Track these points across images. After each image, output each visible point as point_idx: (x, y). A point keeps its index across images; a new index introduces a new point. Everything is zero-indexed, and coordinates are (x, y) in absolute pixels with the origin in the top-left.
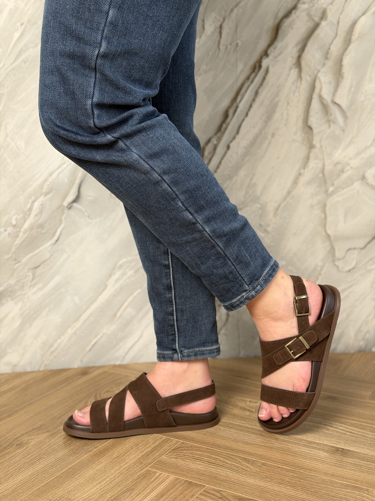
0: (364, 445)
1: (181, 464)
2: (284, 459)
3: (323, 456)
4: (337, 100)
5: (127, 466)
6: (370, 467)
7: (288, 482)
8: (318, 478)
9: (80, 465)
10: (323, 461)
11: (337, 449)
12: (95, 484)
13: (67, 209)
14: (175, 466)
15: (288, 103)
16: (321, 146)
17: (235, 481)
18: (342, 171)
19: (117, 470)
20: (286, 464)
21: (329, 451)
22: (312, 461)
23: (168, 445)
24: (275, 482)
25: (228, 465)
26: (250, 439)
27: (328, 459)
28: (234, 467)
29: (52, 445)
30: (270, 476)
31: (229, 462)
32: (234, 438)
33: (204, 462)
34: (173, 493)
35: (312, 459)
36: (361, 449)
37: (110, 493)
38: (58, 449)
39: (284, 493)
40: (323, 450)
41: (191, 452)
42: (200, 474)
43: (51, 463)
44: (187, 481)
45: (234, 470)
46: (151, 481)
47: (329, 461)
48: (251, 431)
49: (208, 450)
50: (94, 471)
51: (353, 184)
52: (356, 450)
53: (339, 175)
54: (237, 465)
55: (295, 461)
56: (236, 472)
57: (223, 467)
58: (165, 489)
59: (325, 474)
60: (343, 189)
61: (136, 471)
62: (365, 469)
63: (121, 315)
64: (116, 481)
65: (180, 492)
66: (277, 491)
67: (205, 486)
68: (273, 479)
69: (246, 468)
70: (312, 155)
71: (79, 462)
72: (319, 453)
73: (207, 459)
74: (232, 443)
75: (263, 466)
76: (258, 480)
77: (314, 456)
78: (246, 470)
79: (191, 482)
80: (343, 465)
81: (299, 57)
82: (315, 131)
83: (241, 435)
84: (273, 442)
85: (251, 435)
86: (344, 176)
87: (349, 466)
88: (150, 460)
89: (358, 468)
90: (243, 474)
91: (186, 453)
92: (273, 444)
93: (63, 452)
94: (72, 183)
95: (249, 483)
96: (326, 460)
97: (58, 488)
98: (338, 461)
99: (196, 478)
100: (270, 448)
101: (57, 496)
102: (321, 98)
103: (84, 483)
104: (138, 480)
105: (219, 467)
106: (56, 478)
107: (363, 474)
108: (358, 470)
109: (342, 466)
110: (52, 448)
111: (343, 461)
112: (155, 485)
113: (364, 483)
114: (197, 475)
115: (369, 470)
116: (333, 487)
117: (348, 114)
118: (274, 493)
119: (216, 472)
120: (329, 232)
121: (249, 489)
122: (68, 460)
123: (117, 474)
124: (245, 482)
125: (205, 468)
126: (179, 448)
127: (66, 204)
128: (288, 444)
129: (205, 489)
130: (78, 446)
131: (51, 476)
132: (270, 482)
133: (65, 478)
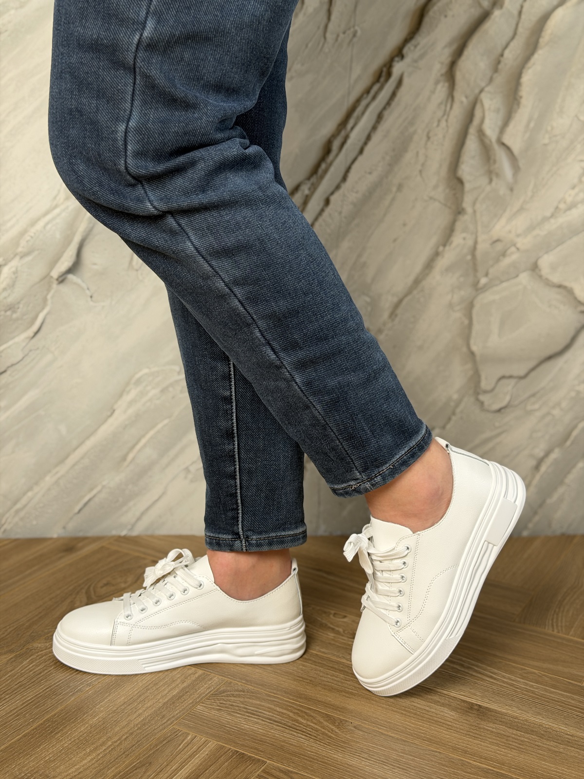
0: (513, 700)
1: (226, 721)
2: (390, 719)
3: (450, 717)
4: (506, 140)
5: (140, 720)
6: (522, 741)
7: (397, 761)
8: (442, 756)
9: (64, 716)
10: (450, 726)
11: (471, 706)
12: (88, 750)
13: (55, 282)
14: (217, 723)
15: (428, 138)
16: (475, 212)
17: (313, 755)
18: (504, 254)
19: (124, 727)
20: (392, 729)
21: (458, 708)
22: (432, 724)
23: (206, 686)
24: (376, 759)
25: (302, 726)
26: (335, 682)
27: (457, 723)
28: (311, 730)
29: (17, 676)
30: (367, 749)
31: (303, 721)
32: (310, 679)
33: (264, 719)
34: (214, 772)
35: (432, 721)
36: (507, 707)
37: (113, 768)
38: (28, 684)
40: (449, 706)
41: (242, 700)
42: (259, 740)
43: (15, 709)
44: (238, 752)
45: (311, 735)
46: (179, 749)
47: (458, 726)
48: (336, 667)
49: (269, 698)
50: (87, 727)
51: (517, 276)
52: (499, 710)
53: (497, 260)
54: (316, 726)
55: (407, 725)
56: (314, 739)
57: (293, 730)
58: (201, 764)
59: (453, 749)
60: (502, 282)
61: (155, 729)
62: (514, 744)
63: (134, 459)
64: (122, 746)
65: (225, 770)
67: (266, 762)
68: (372, 755)
69: (330, 734)
70: (459, 225)
71: (62, 710)
72: (442, 712)
73: (268, 713)
74: (307, 687)
75: (357, 731)
76: (349, 755)
77: (435, 716)
78: (330, 737)
79: (243, 754)
80: (480, 735)
81: (453, 65)
82: (468, 186)
83: (321, 674)
85: (337, 674)
86: (506, 261)
87: (489, 736)
88: (176, 712)
89: (504, 740)
90: (326, 744)
91: (234, 702)
93: (36, 689)
94: (67, 241)
95: (336, 761)
96: (454, 725)
97: (29, 756)
98: (472, 728)
99: (252, 748)
101: (27, 770)
102: (481, 133)
103: (70, 748)
104: (158, 747)
105: (286, 728)
106: (24, 736)
107: (512, 753)
108: (504, 745)
109: (478, 736)
110: (18, 682)
111: (480, 728)
112: (185, 757)
113: (514, 768)
114: (253, 742)
115: (521, 746)
117: (522, 163)
119: (283, 738)
120: (474, 348)
121: (335, 770)
122: (44, 705)
123: (124, 735)
124: (328, 758)
125: (266, 731)
126: (224, 692)
127: (55, 274)
129: (265, 768)
130: (59, 681)
131: (16, 733)
132: (368, 759)
133: (39, 737)
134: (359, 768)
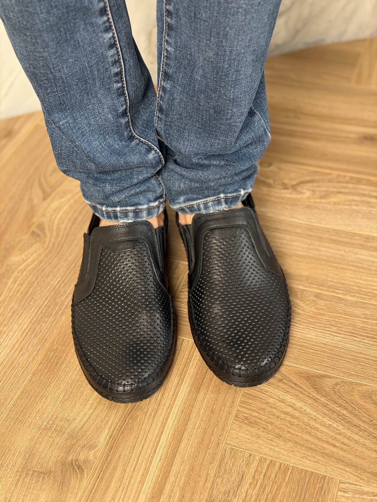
2: (343, 280)
7: (364, 329)
9: (62, 340)
24: (345, 332)
29: (6, 302)
30: (334, 321)
39: (364, 354)
55: (360, 283)
58: (197, 373)
66: (353, 351)
68: (340, 327)
71: (58, 335)
76: (321, 332)
92: (319, 250)
95: (311, 341)
97: (44, 398)
100: (316, 259)
101: (47, 417)
106: (34, 374)
110: (10, 308)
112: (181, 367)
118: (350, 357)
121: (313, 353)
122: (41, 331)
128: (339, 247)
130: (46, 299)
131: (25, 372)
132: (338, 333)
133: (47, 372)
134: (333, 346)
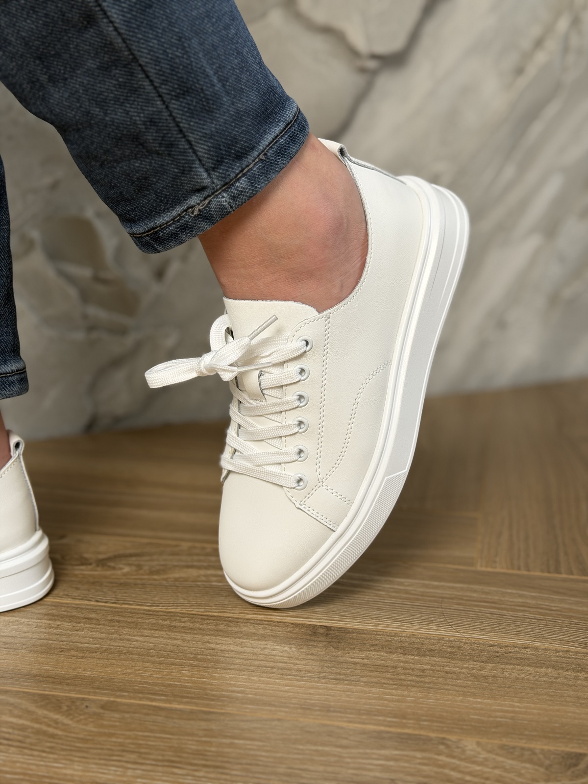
84: (126, 634)
116: (339, 750)
